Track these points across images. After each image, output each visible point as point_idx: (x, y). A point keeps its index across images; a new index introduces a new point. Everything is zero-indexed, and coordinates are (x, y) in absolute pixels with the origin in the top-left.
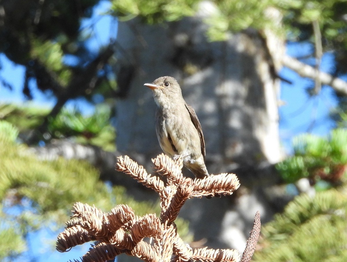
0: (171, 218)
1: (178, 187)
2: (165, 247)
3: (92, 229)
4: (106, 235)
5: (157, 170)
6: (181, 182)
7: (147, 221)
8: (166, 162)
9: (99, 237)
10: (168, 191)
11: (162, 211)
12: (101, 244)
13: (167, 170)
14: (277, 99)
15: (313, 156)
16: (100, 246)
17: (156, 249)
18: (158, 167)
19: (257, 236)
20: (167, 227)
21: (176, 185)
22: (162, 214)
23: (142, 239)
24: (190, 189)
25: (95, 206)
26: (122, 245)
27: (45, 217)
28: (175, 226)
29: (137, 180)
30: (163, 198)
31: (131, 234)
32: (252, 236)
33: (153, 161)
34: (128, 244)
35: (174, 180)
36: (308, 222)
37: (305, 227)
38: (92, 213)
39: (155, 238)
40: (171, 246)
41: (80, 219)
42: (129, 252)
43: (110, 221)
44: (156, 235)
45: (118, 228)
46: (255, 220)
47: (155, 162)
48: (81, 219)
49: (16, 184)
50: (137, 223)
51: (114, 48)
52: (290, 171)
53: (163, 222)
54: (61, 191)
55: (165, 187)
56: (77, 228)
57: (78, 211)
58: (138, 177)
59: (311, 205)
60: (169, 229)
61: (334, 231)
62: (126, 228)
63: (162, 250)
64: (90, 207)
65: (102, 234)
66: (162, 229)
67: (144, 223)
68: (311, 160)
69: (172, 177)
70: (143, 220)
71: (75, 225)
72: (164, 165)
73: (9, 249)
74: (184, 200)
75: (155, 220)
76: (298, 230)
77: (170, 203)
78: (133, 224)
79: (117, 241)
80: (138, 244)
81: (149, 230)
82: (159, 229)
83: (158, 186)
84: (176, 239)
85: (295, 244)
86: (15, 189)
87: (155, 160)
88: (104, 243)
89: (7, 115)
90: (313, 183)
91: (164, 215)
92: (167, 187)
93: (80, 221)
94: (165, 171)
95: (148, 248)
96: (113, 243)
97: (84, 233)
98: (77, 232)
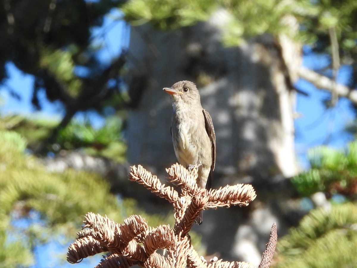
0: (185, 229)
1: (192, 198)
2: (179, 259)
3: (104, 240)
4: (118, 246)
5: (171, 180)
6: (196, 192)
7: (161, 232)
8: (180, 172)
9: (110, 248)
10: (183, 202)
11: (176, 222)
12: (113, 255)
13: (181, 180)
14: (292, 111)
15: (329, 169)
16: (112, 257)
17: (169, 261)
18: (172, 177)
19: (273, 248)
20: (181, 239)
21: (191, 196)
22: (176, 225)
23: (156, 251)
24: (205, 200)
25: (107, 217)
26: (135, 256)
27: (53, 230)
28: (189, 237)
29: (150, 190)
30: (177, 209)
31: (144, 245)
32: (269, 248)
33: (167, 170)
34: (141, 255)
35: (188, 191)
36: (324, 237)
37: (320, 242)
38: (104, 224)
39: (168, 249)
40: (184, 258)
41: (91, 229)
42: (142, 264)
43: (123, 232)
44: (170, 247)
45: (130, 239)
46: (271, 232)
47: (169, 172)
48: (93, 230)
49: (24, 196)
50: (151, 234)
51: (126, 58)
52: (306, 184)
53: (177, 233)
54: (70, 204)
55: (179, 198)
56: (88, 239)
57: (89, 221)
58: (151, 187)
59: (327, 219)
60: (183, 241)
61: (350, 246)
62: (139, 240)
63: (176, 262)
64: (102, 218)
65: (114, 245)
66: (176, 240)
67: (158, 234)
68: (327, 173)
69: (187, 187)
70: (157, 231)
71: (86, 236)
72: (179, 175)
73: (16, 262)
74: (198, 211)
75: (169, 231)
76: (313, 244)
77: (184, 214)
78: (146, 235)
79: (129, 253)
80: (151, 256)
81: (163, 242)
82: (173, 241)
83: (172, 196)
84: (190, 250)
85: (311, 259)
86: (23, 201)
87: (170, 170)
88: (117, 254)
89: (16, 125)
90: (329, 197)
91: (178, 227)
92: (182, 197)
93: (91, 232)
94: (179, 181)
95: (161, 259)
96: (125, 254)
97: (96, 244)
98: (89, 243)
